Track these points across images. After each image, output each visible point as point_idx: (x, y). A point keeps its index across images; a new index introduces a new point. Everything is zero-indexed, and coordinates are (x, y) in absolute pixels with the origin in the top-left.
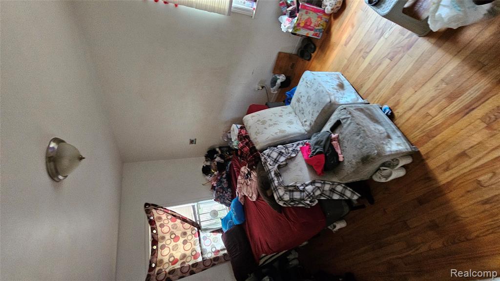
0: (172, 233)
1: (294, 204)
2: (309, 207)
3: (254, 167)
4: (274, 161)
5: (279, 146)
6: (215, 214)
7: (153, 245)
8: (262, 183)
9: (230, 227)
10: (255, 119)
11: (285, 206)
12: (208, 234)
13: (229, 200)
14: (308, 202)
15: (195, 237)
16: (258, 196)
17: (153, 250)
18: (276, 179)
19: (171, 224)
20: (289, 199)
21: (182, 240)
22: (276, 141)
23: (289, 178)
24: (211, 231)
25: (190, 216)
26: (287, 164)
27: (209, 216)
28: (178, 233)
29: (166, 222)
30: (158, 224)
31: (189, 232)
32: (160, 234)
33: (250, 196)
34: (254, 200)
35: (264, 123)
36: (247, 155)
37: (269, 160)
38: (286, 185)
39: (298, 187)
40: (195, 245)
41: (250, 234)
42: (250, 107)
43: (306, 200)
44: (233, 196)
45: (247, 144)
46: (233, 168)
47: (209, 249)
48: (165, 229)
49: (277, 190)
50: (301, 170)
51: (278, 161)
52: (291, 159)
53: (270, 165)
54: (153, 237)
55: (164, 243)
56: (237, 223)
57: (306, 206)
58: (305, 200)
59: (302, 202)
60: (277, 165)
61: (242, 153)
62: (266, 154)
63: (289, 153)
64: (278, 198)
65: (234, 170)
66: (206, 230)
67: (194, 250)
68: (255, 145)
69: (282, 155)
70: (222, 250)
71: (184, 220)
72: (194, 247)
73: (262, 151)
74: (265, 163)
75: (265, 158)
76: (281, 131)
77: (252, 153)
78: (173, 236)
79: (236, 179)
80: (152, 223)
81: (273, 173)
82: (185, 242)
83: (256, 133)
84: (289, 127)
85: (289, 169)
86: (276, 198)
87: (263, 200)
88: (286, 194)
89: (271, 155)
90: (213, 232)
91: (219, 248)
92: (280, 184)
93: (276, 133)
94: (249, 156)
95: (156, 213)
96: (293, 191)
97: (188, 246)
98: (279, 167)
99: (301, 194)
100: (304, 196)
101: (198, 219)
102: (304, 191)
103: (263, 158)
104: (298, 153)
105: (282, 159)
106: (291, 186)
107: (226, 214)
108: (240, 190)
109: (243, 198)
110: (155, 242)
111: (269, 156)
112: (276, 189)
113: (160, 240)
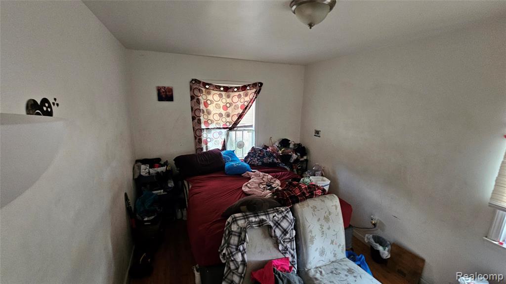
0: (231, 104)
1: (225, 235)
2: (219, 251)
3: (275, 197)
4: (277, 222)
5: (294, 232)
6: (241, 145)
7: (224, 87)
8: (255, 204)
9: (225, 158)
10: (333, 210)
11: (227, 223)
12: (224, 137)
13: (250, 161)
14: (224, 252)
15: (224, 125)
16: (246, 194)
17: (220, 87)
18: (257, 220)
19: (240, 104)
20: (232, 230)
21: (223, 112)
22: (301, 229)
23: (254, 236)
24: (226, 140)
25: (243, 122)
26: (271, 236)
27: (239, 139)
28: (230, 110)
29: (242, 100)
30: (242, 93)
31: (229, 119)
32: (232, 94)
33: (248, 185)
34: (243, 189)
35: (327, 219)
36: (291, 191)
37: (280, 216)
38: (247, 230)
39: (243, 244)
40: (217, 123)
41: (213, 177)
42: (349, 206)
43: (227, 250)
44: (253, 166)
45: (304, 194)
46: (281, 172)
47: (210, 135)
48: (236, 99)
49: (245, 219)
50: (261, 252)
51: (277, 227)
52: (276, 243)
53: (274, 217)
54: (231, 88)
55: (224, 97)
56: (227, 165)
57: (221, 247)
58: (227, 248)
59: (226, 245)
60: (272, 224)
61: (295, 186)
62: (287, 215)
63: (284, 242)
64: (235, 218)
65: (279, 172)
66: (228, 135)
67: (212, 122)
68: (300, 203)
69: (283, 233)
70: (207, 147)
71: (240, 116)
72: (215, 122)
73: (293, 211)
74: (277, 211)
75: (283, 212)
76: (313, 238)
77: (291, 197)
78: (228, 105)
79: (268, 173)
80: (244, 88)
81: (264, 217)
82: (221, 115)
83: (314, 208)
84: (317, 249)
85: (266, 237)
86: (237, 215)
87: (240, 198)
88: (238, 228)
89: (285, 221)
90: (224, 141)
91: (209, 145)
92: (250, 223)
93: (311, 231)
94: (289, 194)
95: (251, 92)
96: (239, 236)
97: (217, 117)
98: (270, 227)
99: (235, 246)
100: (232, 248)
101: (239, 129)
102: (237, 249)
103: (283, 210)
104: (283, 253)
105: (278, 233)
106: (245, 236)
107: (238, 156)
108: (256, 175)
109: (248, 176)
110: (226, 89)
111: (285, 217)
112: (246, 217)
113: (227, 93)
